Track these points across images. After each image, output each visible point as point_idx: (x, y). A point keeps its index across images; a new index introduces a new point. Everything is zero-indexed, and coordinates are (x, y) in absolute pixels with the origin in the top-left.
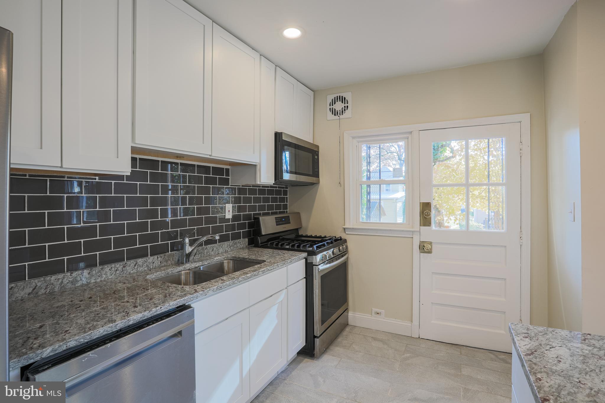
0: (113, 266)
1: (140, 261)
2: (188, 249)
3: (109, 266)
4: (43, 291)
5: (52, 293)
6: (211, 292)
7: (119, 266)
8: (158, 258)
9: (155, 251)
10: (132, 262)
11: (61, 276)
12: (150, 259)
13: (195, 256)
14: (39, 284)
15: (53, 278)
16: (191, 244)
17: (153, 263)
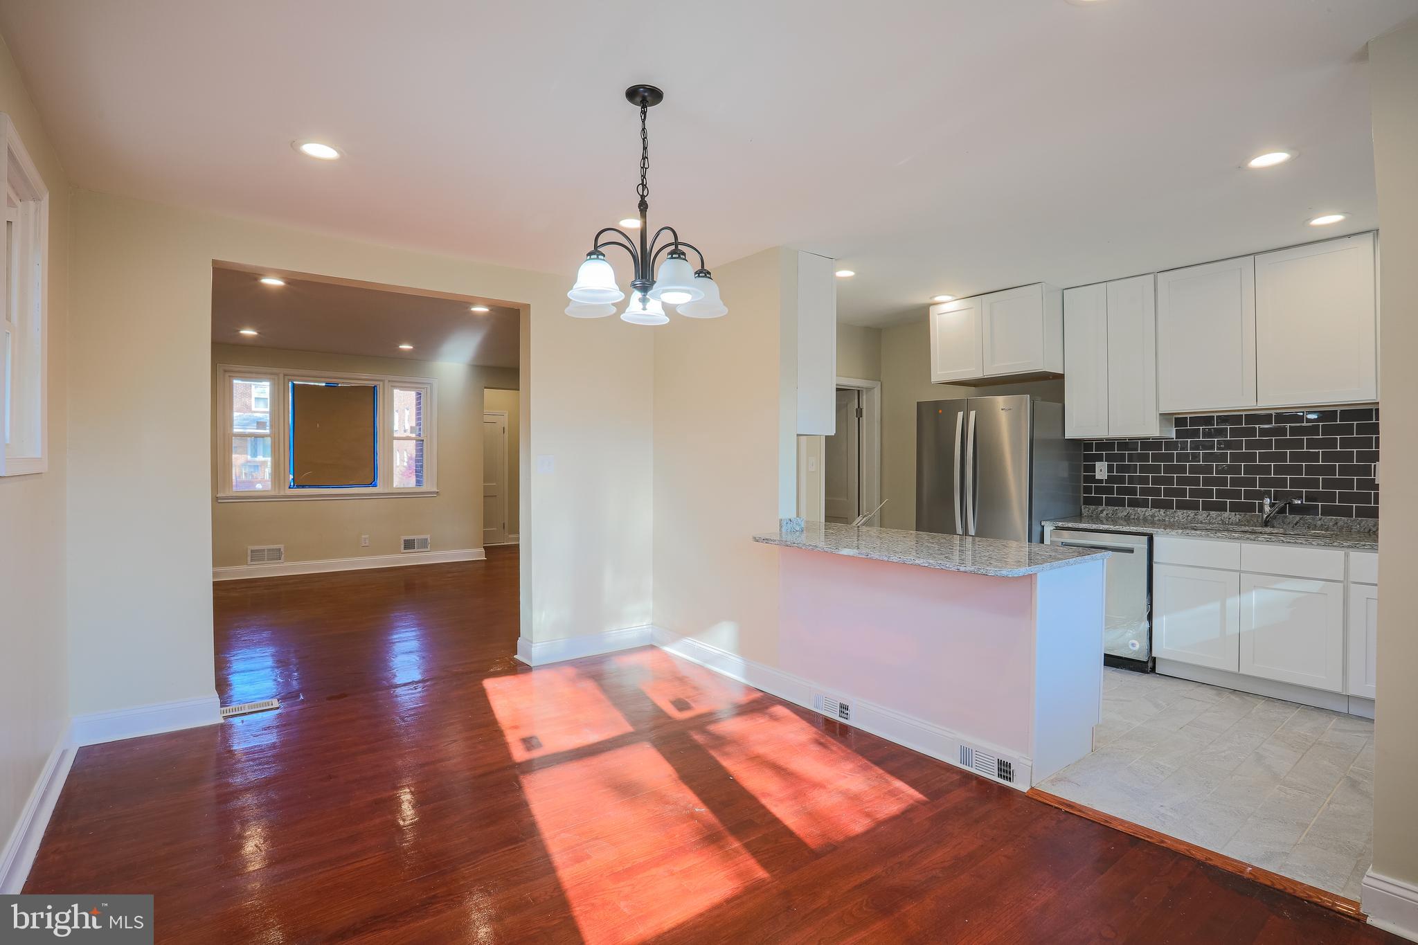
0: (1185, 511)
1: (1213, 514)
2: (1267, 509)
3: (1182, 511)
4: (1133, 517)
5: (1138, 519)
6: (1174, 533)
7: (1191, 513)
8: (1235, 515)
9: (1235, 508)
10: (1205, 514)
11: (1144, 509)
12: (1227, 514)
13: (1296, 524)
14: (1131, 511)
15: (1139, 509)
16: (1272, 505)
17: (1229, 519)
